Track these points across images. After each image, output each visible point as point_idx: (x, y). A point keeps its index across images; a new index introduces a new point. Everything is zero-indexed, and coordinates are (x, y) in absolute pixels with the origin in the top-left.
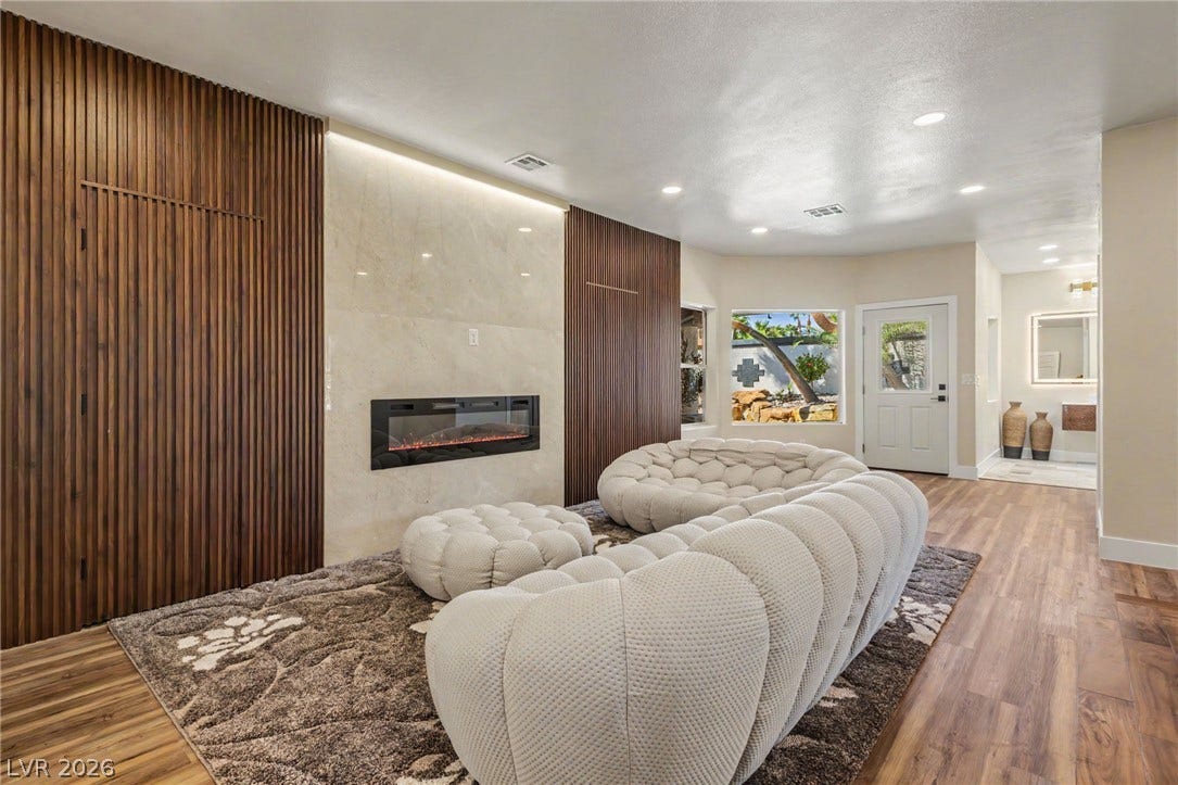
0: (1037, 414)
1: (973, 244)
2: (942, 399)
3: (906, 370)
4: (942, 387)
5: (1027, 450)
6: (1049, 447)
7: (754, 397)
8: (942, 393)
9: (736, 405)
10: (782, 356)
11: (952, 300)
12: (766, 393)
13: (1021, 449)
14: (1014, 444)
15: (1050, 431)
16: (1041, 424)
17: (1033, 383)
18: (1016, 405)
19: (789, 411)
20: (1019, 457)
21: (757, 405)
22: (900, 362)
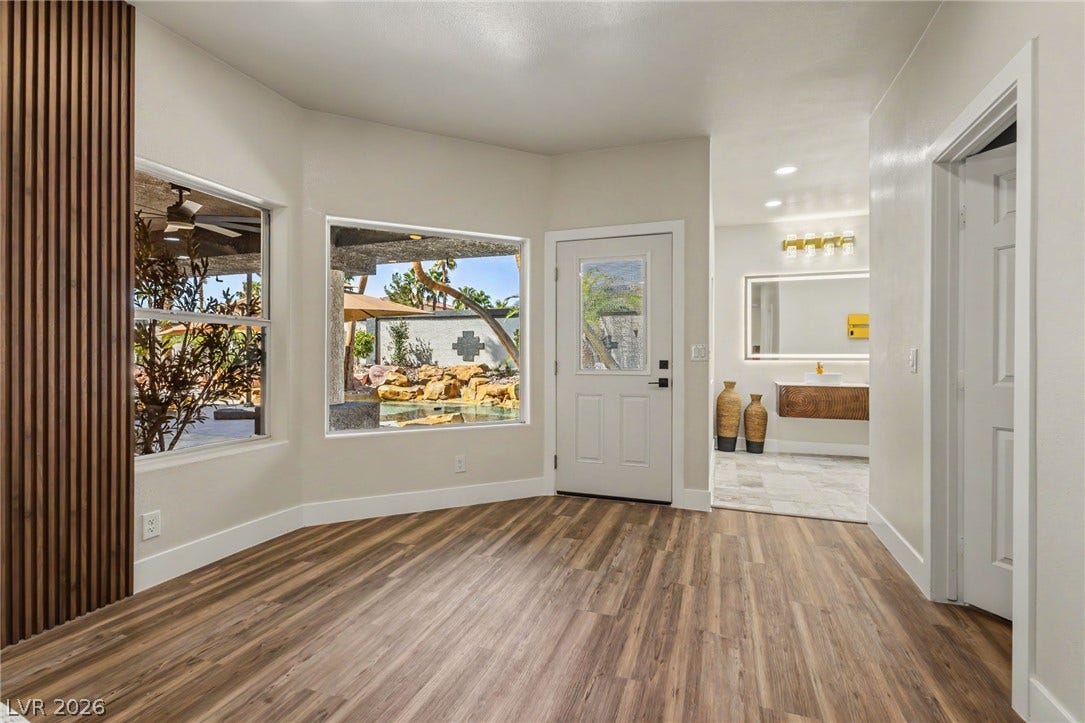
0: (752, 396)
1: (706, 139)
2: (663, 383)
3: (614, 345)
4: (664, 365)
5: (740, 440)
6: (763, 437)
7: (472, 372)
8: (664, 374)
9: (452, 382)
10: (498, 329)
11: (677, 227)
12: (485, 368)
13: (735, 439)
14: (728, 434)
15: (765, 417)
16: (755, 408)
17: (746, 359)
18: (730, 385)
19: (504, 387)
20: (733, 450)
21: (474, 381)
22: (610, 337)
